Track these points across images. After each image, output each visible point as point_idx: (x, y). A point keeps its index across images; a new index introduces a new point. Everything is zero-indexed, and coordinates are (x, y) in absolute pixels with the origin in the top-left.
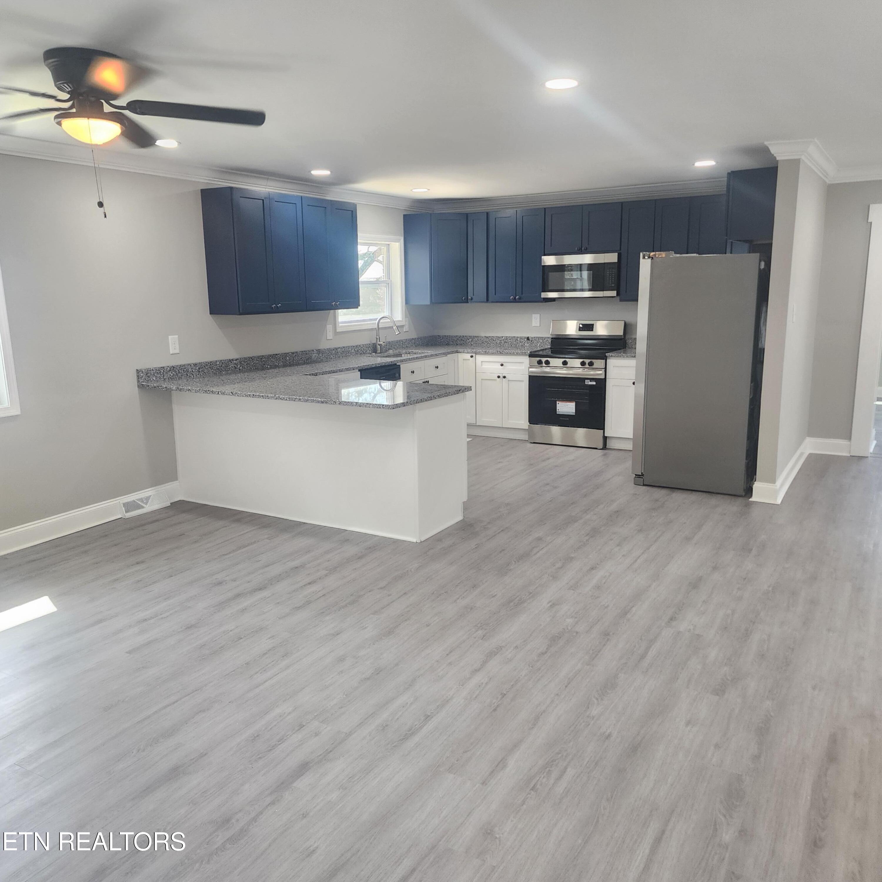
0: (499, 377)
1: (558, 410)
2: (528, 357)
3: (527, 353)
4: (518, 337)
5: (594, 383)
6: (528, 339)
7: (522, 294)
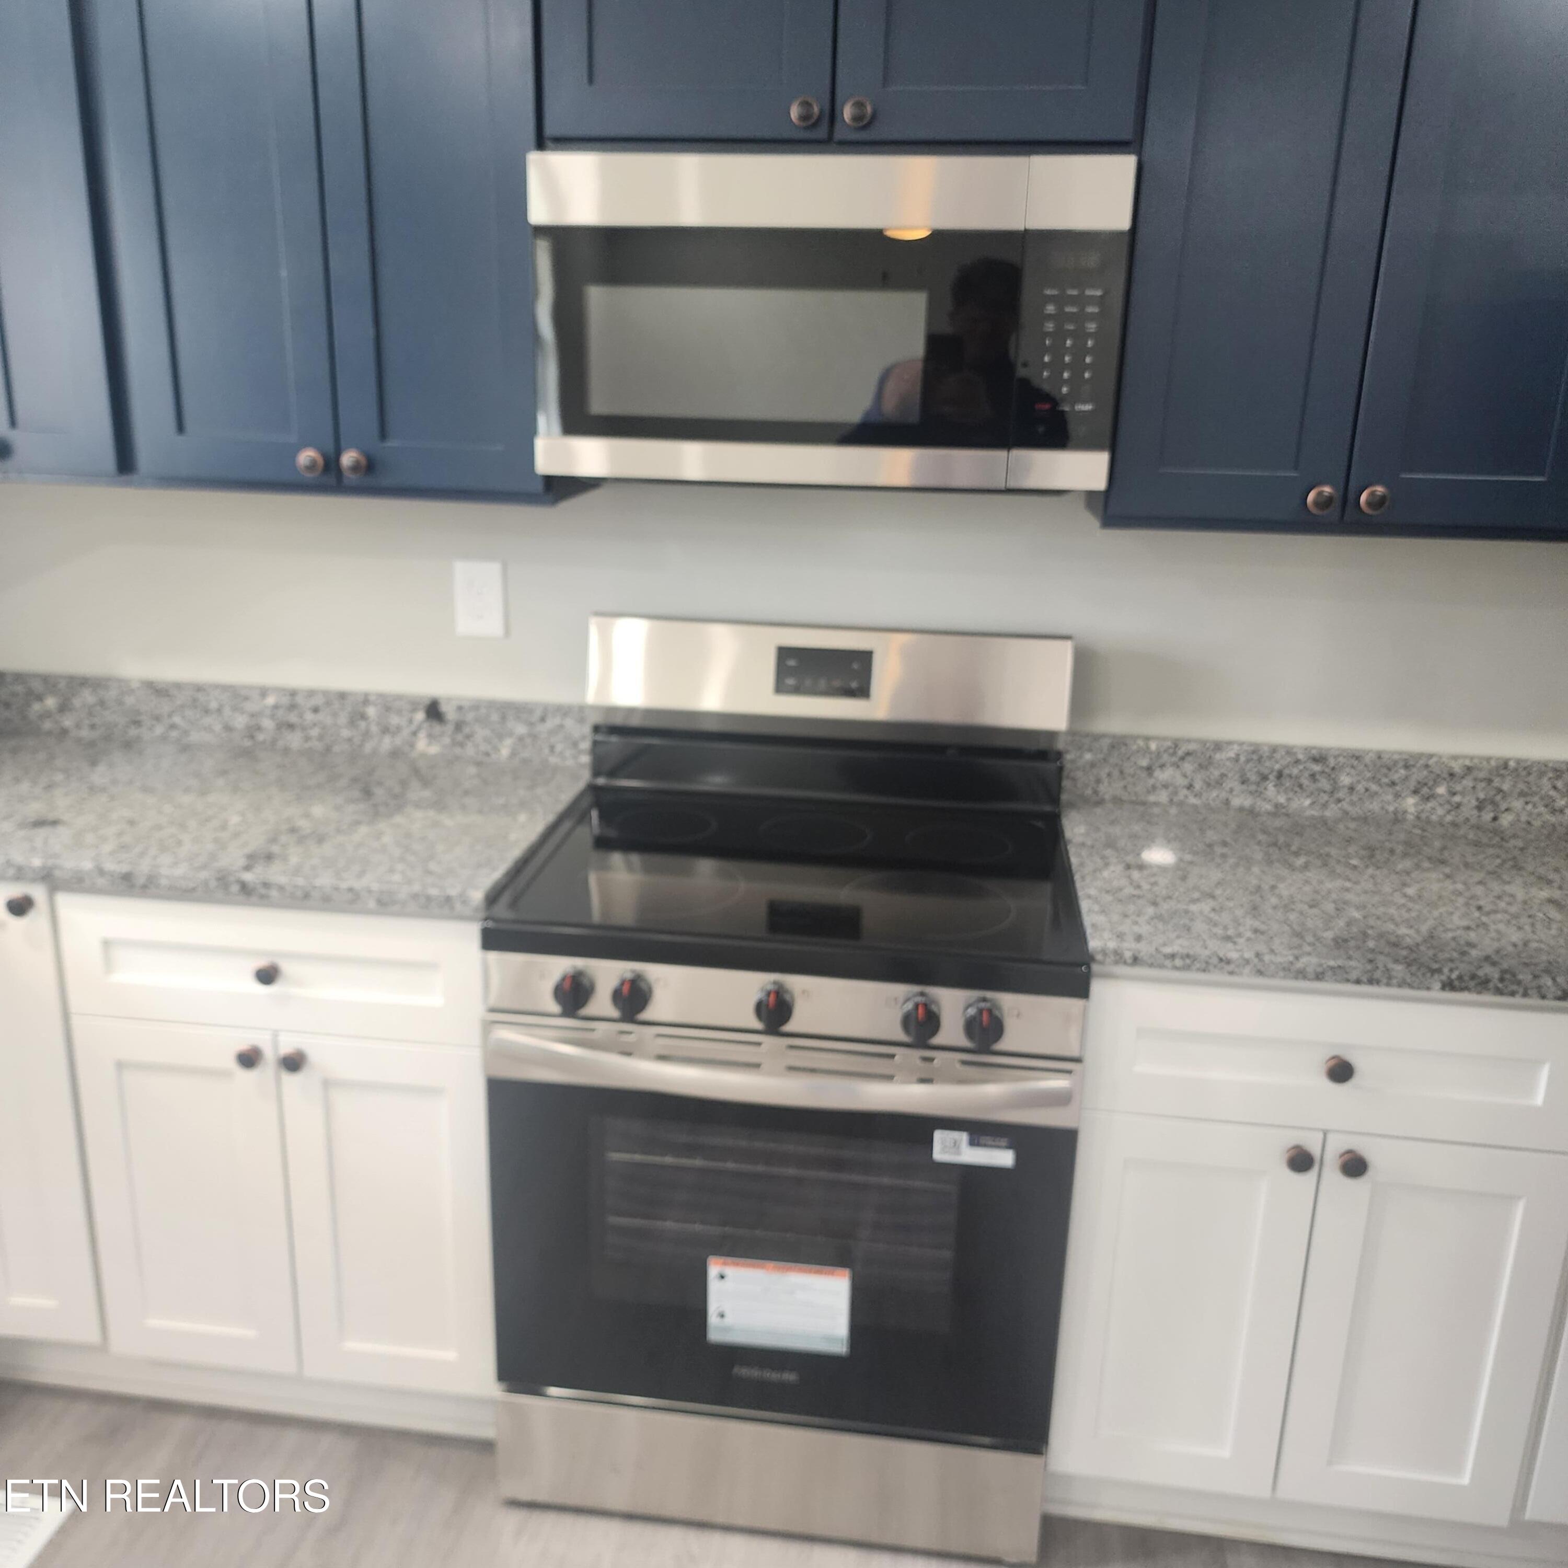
0: (249, 1059)
1: (722, 1316)
2: (472, 932)
3: (465, 902)
4: (366, 700)
5: (1004, 1158)
6: (434, 711)
7: (383, 434)
